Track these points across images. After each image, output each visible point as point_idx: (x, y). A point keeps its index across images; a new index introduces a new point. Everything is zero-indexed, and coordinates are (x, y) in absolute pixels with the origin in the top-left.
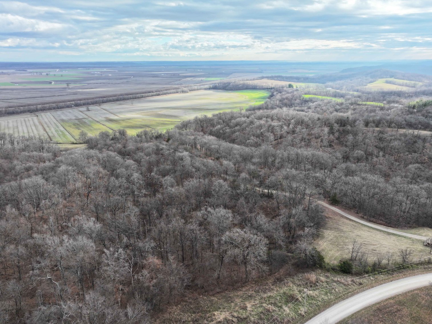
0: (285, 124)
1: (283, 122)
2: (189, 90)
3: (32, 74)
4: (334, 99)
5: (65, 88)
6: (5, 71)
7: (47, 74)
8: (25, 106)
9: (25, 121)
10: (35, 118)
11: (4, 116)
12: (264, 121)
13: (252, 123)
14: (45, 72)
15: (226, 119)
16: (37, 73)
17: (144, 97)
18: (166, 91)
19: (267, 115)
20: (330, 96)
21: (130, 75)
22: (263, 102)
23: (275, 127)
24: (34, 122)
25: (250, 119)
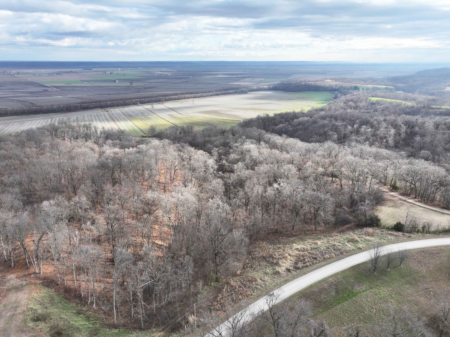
0: (350, 124)
1: (348, 122)
2: (249, 90)
3: (98, 73)
4: (404, 102)
5: (129, 86)
6: (73, 70)
7: (111, 73)
8: (96, 102)
9: (97, 115)
10: (106, 113)
11: (79, 111)
12: (327, 120)
13: (315, 122)
14: (109, 70)
15: (288, 118)
16: (102, 72)
17: (204, 97)
18: (225, 91)
19: (331, 115)
20: (400, 99)
21: (189, 75)
22: (326, 104)
23: (339, 127)
24: (105, 117)
25: (313, 118)
